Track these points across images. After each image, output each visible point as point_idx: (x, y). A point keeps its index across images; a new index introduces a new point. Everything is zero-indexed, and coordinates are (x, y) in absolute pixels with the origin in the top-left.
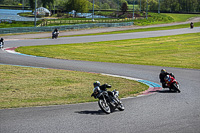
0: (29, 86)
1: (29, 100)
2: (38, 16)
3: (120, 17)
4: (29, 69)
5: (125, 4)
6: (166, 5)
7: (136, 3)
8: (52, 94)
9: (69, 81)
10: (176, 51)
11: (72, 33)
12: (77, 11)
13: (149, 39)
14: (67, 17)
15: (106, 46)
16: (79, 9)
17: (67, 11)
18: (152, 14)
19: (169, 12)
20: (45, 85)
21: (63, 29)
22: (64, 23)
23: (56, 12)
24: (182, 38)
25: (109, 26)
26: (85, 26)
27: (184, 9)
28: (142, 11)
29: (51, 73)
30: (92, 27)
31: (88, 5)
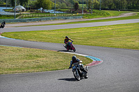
0: (10, 59)
1: (10, 69)
2: (17, 12)
3: (73, 13)
4: (10, 47)
5: (77, 4)
6: (105, 5)
7: (85, 3)
8: (26, 65)
9: (37, 56)
10: (112, 36)
11: (40, 23)
12: (44, 8)
13: (93, 28)
14: (37, 12)
15: (63, 32)
16: (45, 7)
17: (37, 8)
18: (96, 11)
19: (107, 9)
20: (21, 59)
21: (34, 20)
22: (35, 16)
23: (29, 9)
24: (116, 27)
25: (66, 19)
26: (49, 19)
27: (117, 7)
28: (88, 9)
29: (25, 51)
30: (54, 19)
31: (51, 4)
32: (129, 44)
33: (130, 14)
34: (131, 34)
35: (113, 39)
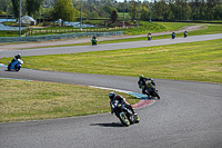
0: (13, 99)
1: (13, 115)
2: (23, 25)
3: (109, 26)
4: (12, 81)
5: (115, 12)
6: (158, 14)
7: (126, 11)
8: (37, 108)
9: (55, 94)
10: (168, 62)
11: (58, 43)
12: (64, 20)
13: (139, 49)
14: (54, 26)
15: (94, 57)
16: (66, 17)
17: (53, 20)
18: (144, 23)
19: (161, 21)
20: (30, 98)
21: (50, 39)
22: (51, 33)
23: (42, 21)
24: (175, 48)
25: (98, 36)
26: (72, 36)
27: (176, 17)
28: (132, 20)
29: (36, 86)
30: (80, 36)
31: (76, 13)
32: (195, 74)
33: (197, 27)
34: (199, 59)
35: (170, 66)
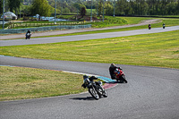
2: (6, 20)
3: (79, 20)
5: (84, 9)
6: (121, 10)
7: (94, 8)
8: (19, 89)
9: (33, 78)
10: (129, 50)
11: (36, 34)
12: (41, 15)
13: (105, 40)
14: (32, 21)
15: (67, 46)
16: (43, 13)
17: (32, 15)
18: (108, 17)
19: (123, 16)
20: (12, 81)
22: (29, 26)
23: (22, 16)
24: (135, 39)
25: (70, 28)
26: (48, 29)
27: (136, 12)
28: (99, 15)
29: (17, 71)
30: (55, 29)
31: (51, 9)
32: (152, 60)
33: (152, 21)
34: (155, 48)
35: (131, 53)
